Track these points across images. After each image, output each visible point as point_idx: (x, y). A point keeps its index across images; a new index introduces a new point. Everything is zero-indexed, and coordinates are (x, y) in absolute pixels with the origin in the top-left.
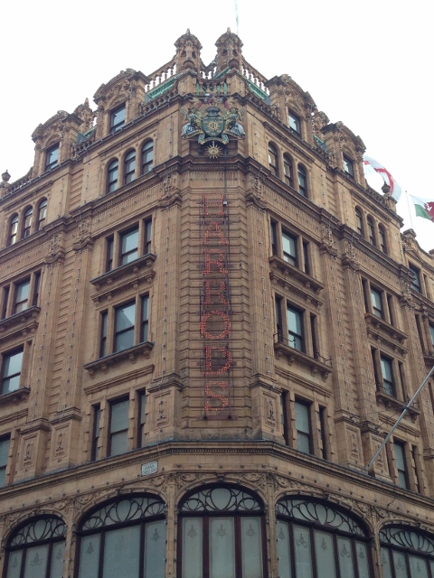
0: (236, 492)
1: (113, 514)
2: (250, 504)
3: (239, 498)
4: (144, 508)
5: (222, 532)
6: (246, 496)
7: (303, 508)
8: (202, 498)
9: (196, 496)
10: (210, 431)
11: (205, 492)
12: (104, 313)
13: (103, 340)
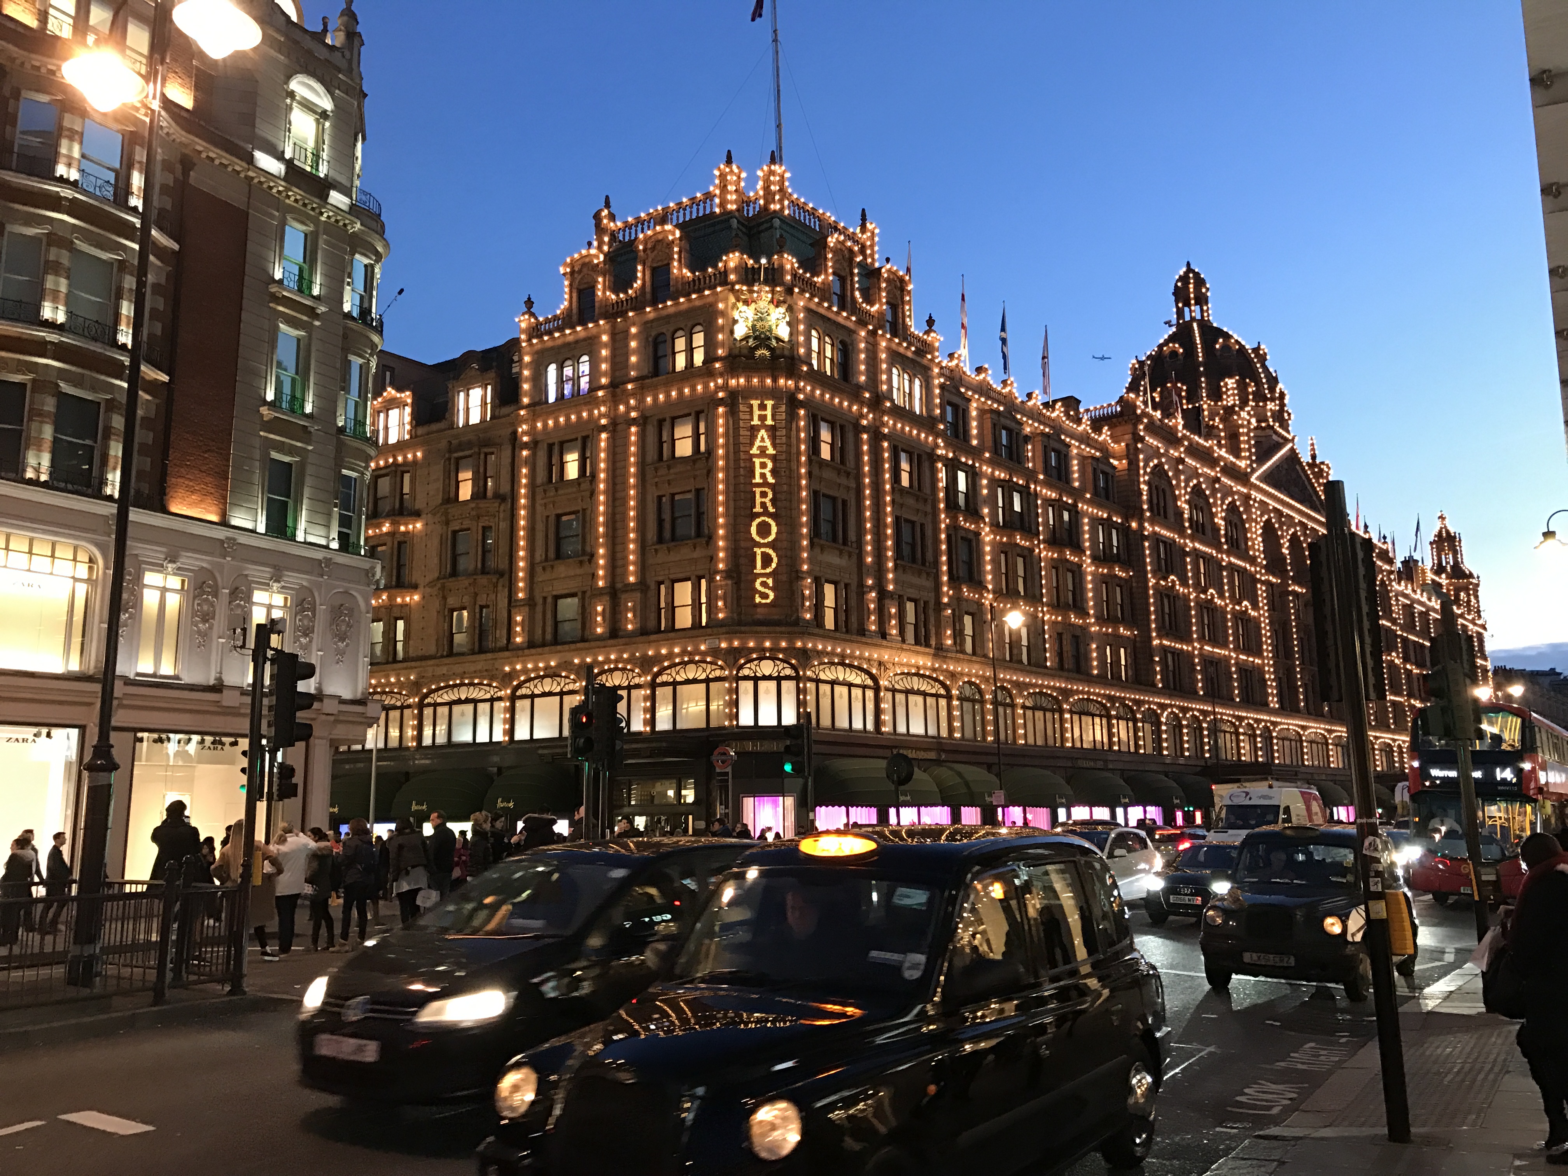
0: (778, 662)
1: (682, 672)
2: (788, 672)
3: (781, 667)
4: (708, 672)
5: (767, 692)
6: (786, 665)
7: (827, 671)
8: (753, 667)
9: (748, 665)
10: (758, 617)
11: (756, 662)
12: (660, 498)
13: (660, 522)
